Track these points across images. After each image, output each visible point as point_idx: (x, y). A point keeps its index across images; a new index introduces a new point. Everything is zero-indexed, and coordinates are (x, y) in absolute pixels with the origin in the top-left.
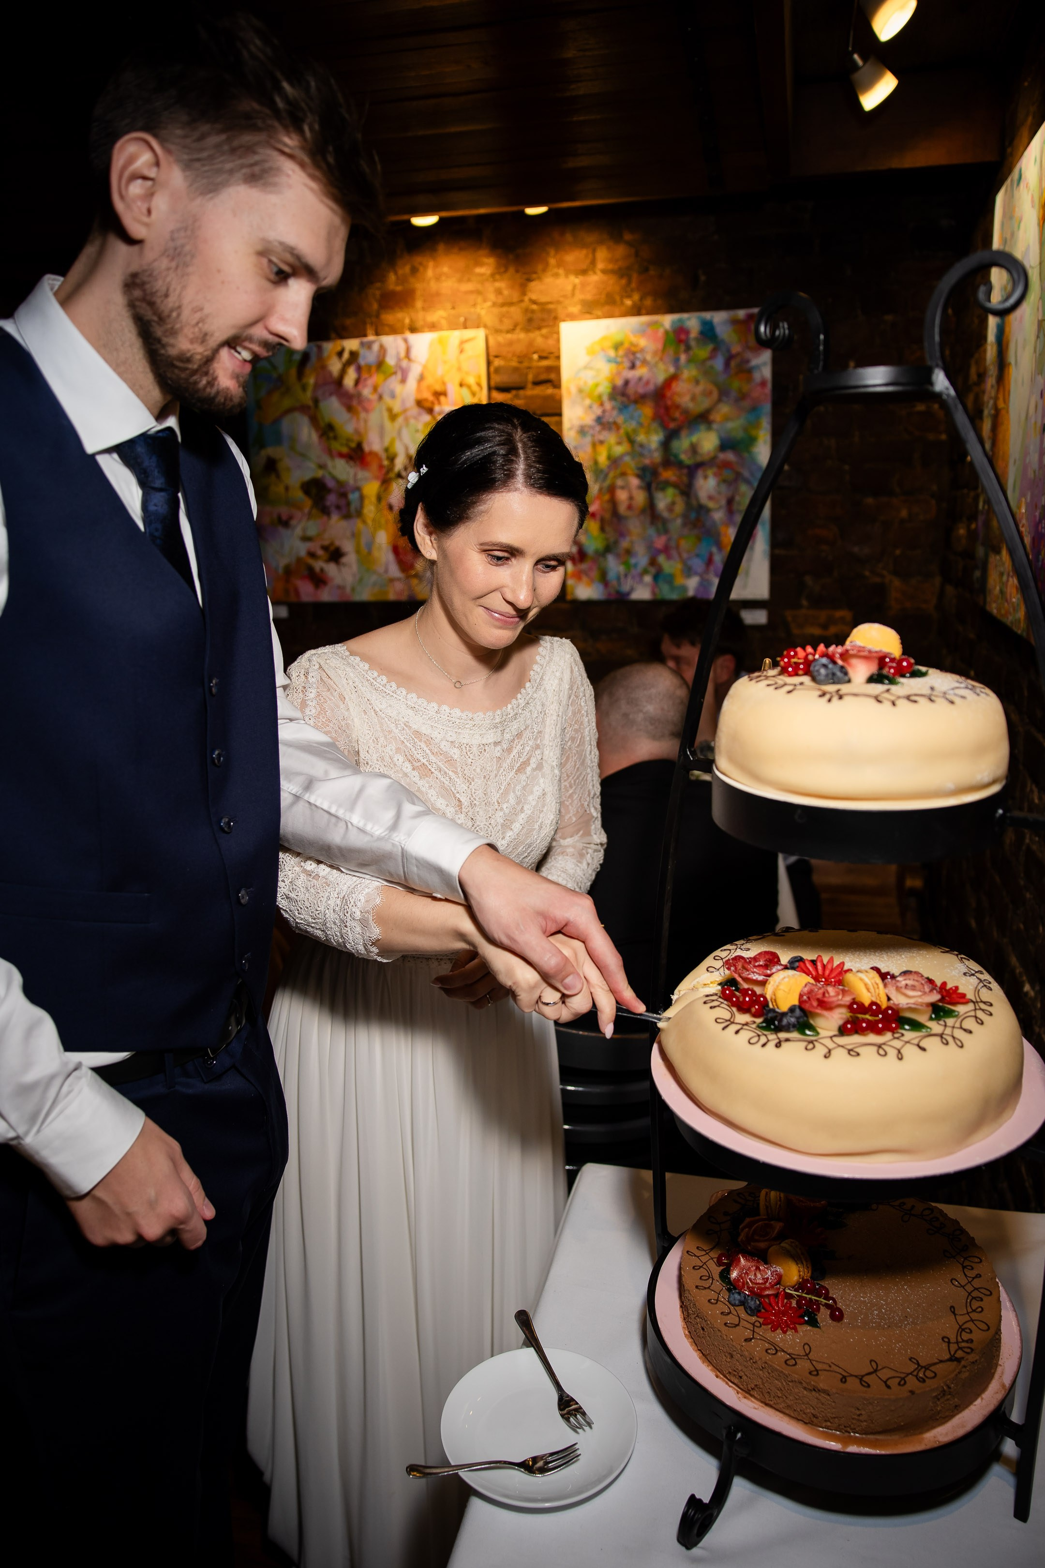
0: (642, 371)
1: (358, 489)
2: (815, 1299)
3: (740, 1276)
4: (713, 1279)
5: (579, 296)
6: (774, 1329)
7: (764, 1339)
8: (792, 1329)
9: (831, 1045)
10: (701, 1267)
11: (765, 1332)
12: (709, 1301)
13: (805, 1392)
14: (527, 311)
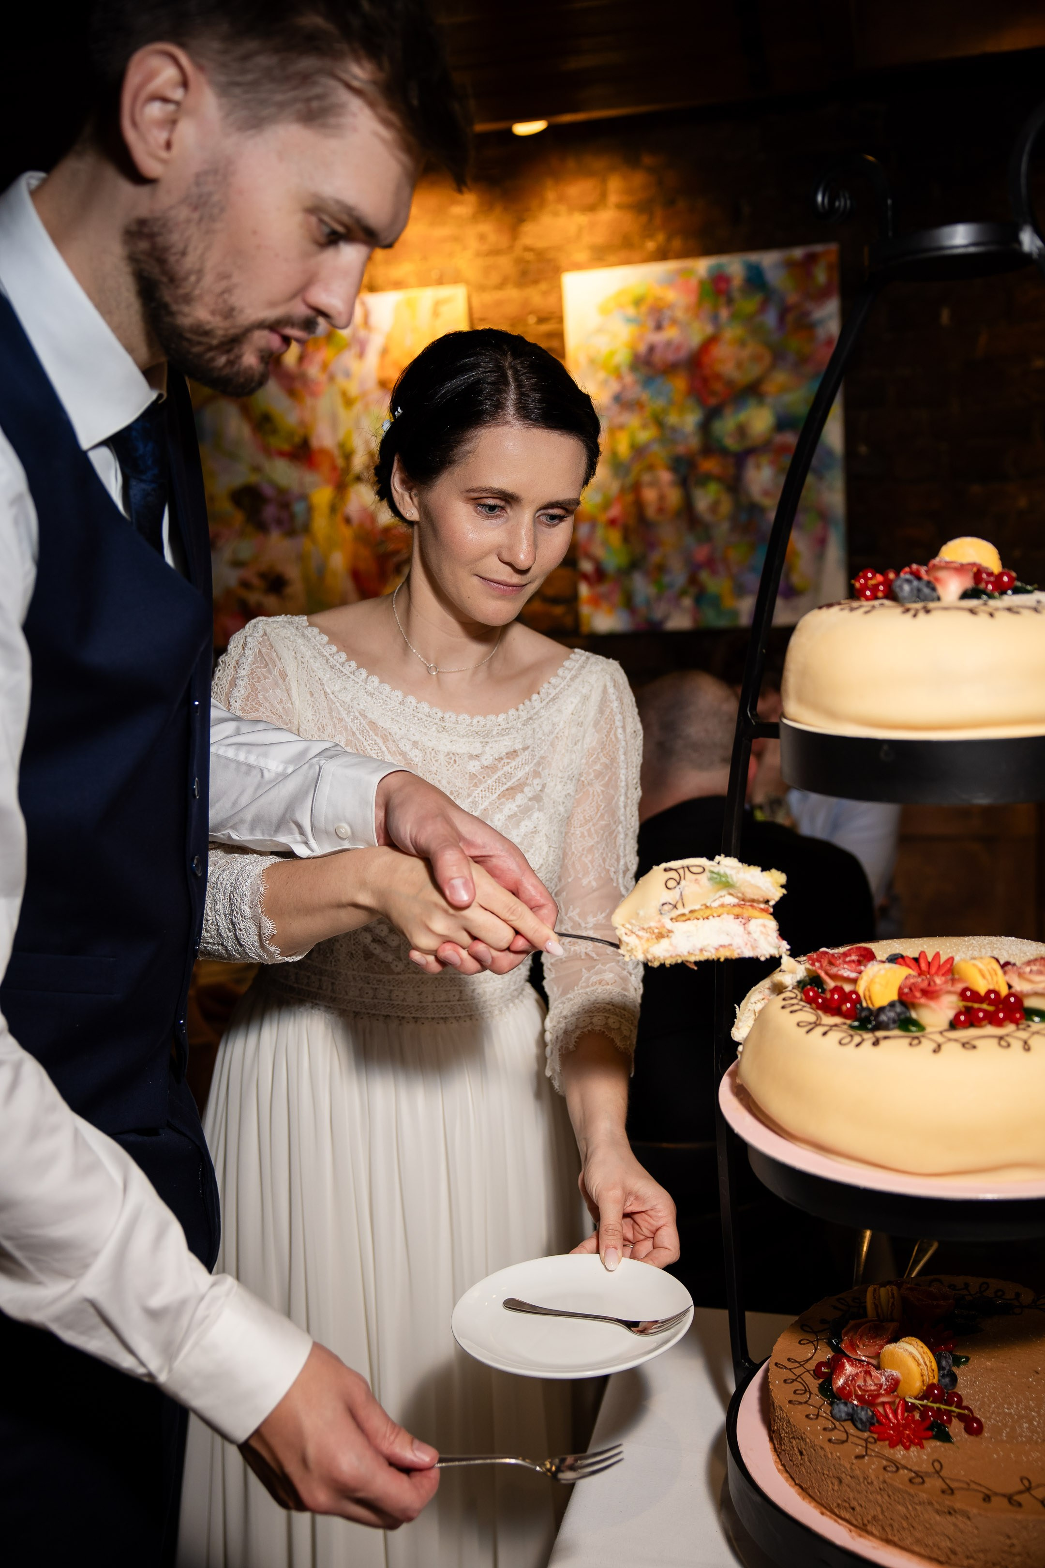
0: (671, 333)
1: (304, 497)
2: (945, 1409)
3: (846, 1383)
4: (811, 1393)
5: (587, 239)
6: (892, 1445)
7: (880, 1455)
8: (916, 1444)
9: (940, 1039)
10: (796, 1380)
11: (882, 1448)
12: (807, 1416)
13: (938, 1518)
14: (519, 261)
